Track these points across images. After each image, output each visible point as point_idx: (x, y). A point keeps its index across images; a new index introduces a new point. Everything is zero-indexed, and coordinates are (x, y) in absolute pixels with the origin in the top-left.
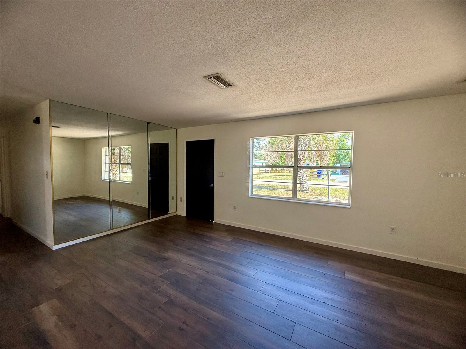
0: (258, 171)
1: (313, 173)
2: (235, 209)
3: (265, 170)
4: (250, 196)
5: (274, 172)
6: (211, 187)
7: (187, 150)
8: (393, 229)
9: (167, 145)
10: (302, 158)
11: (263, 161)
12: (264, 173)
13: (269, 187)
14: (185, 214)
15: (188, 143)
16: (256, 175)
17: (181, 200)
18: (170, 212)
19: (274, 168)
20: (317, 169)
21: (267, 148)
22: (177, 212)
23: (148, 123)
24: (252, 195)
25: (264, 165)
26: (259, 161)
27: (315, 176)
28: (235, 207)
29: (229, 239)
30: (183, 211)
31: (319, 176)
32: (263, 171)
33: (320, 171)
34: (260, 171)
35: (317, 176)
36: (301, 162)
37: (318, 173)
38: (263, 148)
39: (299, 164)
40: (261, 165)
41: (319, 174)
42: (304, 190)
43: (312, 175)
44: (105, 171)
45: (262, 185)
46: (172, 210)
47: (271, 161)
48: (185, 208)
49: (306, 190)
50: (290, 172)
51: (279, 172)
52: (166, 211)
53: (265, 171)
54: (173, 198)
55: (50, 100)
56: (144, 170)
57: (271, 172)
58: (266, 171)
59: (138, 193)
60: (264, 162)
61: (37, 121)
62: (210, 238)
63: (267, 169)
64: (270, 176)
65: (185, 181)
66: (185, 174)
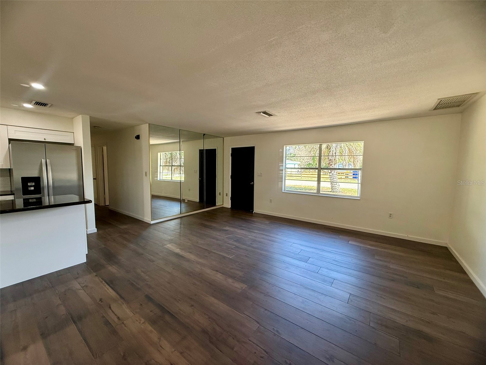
0: (290, 173)
1: (348, 174)
2: (271, 201)
3: (297, 171)
4: (283, 191)
5: (306, 173)
6: (251, 184)
7: (232, 155)
8: (391, 214)
9: (214, 151)
10: (333, 159)
11: (295, 162)
12: (296, 174)
13: (300, 188)
14: (230, 207)
15: (233, 149)
16: (288, 177)
17: (227, 195)
18: (217, 205)
19: (306, 170)
20: (353, 171)
21: (300, 148)
22: (223, 204)
23: (204, 135)
24: (285, 191)
25: (297, 166)
26: (291, 162)
27: (350, 178)
28: (271, 200)
29: (267, 222)
30: (228, 204)
31: (355, 177)
32: (295, 173)
33: (356, 173)
34: (292, 173)
35: (352, 178)
36: (333, 164)
37: (354, 174)
38: (295, 148)
39: (331, 166)
40: (293, 166)
41: (354, 176)
42: (334, 191)
43: (347, 177)
44: (160, 173)
45: (294, 186)
46: (219, 203)
47: (303, 162)
48: (230, 201)
49: (337, 191)
50: (324, 173)
51: (312, 173)
52: (214, 204)
53: (297, 173)
54: (220, 194)
55: (149, 124)
56: (195, 171)
57: (304, 173)
58: (299, 173)
59: (189, 190)
60: (297, 164)
61: (138, 137)
62: (253, 221)
63: (299, 170)
64: (302, 177)
65: (230, 180)
66: (230, 174)
